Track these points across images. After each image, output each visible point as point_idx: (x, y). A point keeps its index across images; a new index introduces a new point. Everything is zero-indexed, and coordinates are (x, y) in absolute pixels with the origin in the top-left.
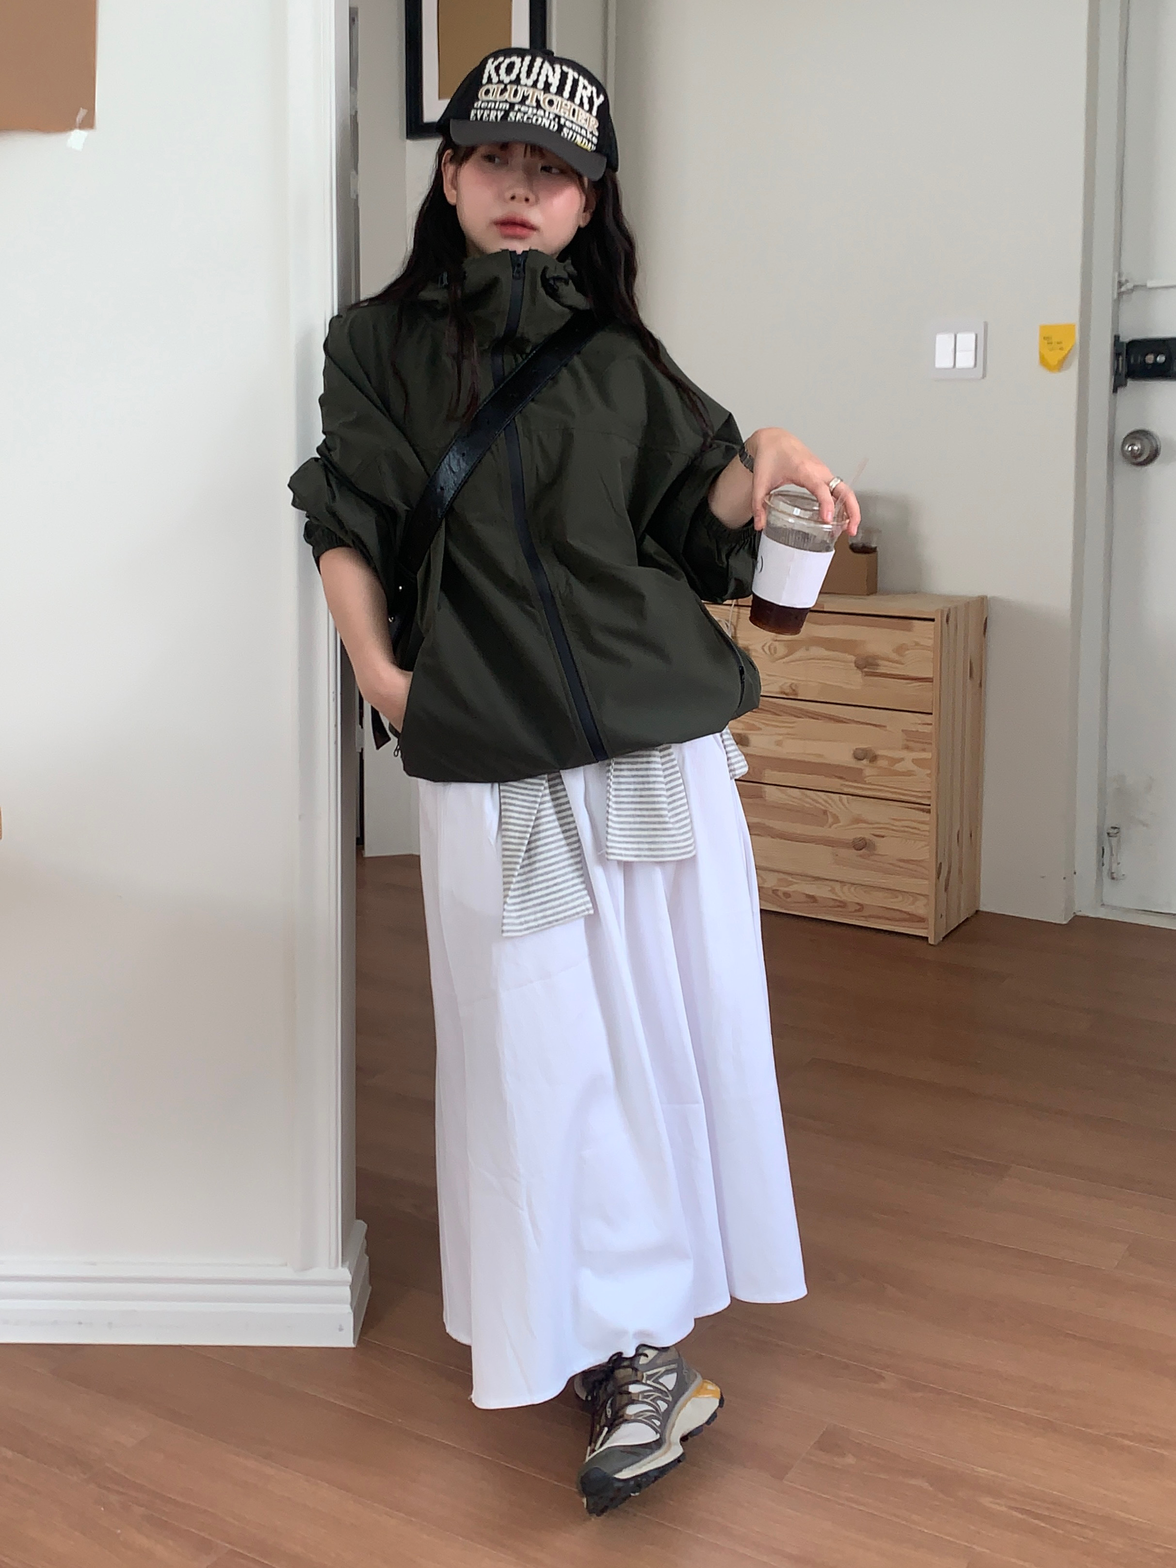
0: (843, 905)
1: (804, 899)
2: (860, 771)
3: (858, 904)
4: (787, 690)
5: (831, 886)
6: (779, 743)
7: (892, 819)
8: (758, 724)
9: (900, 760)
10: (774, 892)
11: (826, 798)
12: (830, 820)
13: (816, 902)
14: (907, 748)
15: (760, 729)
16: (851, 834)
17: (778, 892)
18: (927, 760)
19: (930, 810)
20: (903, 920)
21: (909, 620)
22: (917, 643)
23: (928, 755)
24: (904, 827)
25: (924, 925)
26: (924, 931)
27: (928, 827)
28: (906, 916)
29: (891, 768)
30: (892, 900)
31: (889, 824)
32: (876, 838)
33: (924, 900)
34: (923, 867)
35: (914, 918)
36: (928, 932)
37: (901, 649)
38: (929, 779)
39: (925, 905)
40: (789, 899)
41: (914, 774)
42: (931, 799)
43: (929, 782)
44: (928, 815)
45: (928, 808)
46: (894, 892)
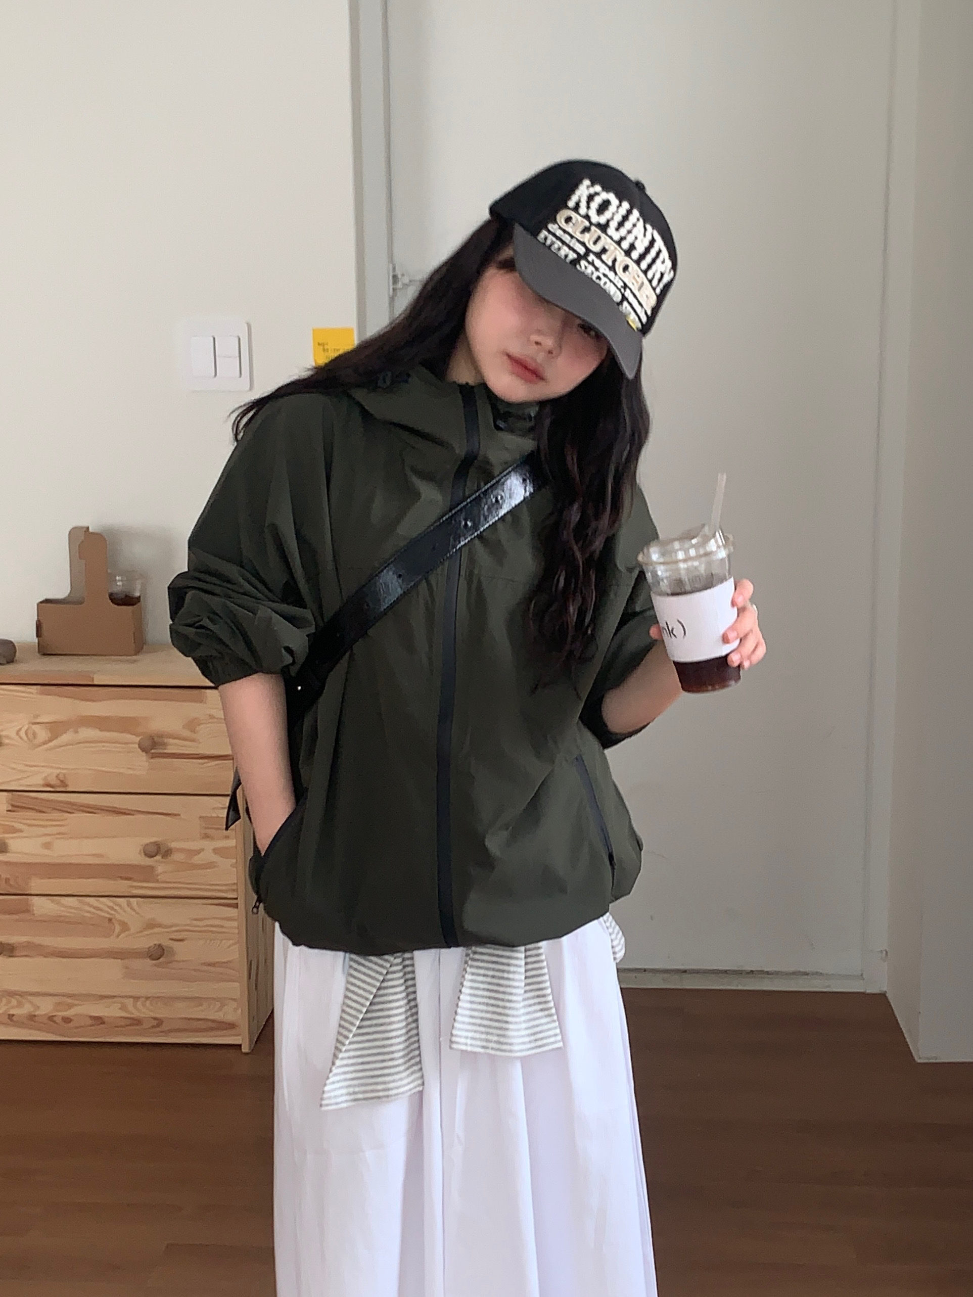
0: (136, 1022)
1: (90, 1022)
2: (152, 868)
4: (54, 781)
5: (122, 1003)
6: (47, 846)
7: (196, 920)
8: (18, 826)
9: (199, 852)
10: (51, 1018)
11: (111, 904)
12: (118, 928)
13: (103, 1023)
14: (206, 837)
15: (21, 831)
16: (146, 942)
17: (55, 1019)
18: (230, 848)
19: (237, 904)
20: (210, 1029)
21: (197, 690)
22: (212, 717)
23: (232, 843)
24: (208, 926)
25: (236, 1032)
26: (236, 1038)
27: (236, 924)
28: (213, 1024)
29: (189, 861)
30: (197, 1009)
31: (190, 925)
32: (175, 942)
33: (234, 1004)
34: (231, 968)
35: (223, 1026)
36: (242, 1039)
37: (192, 724)
38: (235, 870)
39: (235, 1010)
40: (71, 1025)
41: (216, 866)
42: (238, 891)
43: (235, 873)
44: (236, 910)
45: (235, 902)
46: (198, 1000)
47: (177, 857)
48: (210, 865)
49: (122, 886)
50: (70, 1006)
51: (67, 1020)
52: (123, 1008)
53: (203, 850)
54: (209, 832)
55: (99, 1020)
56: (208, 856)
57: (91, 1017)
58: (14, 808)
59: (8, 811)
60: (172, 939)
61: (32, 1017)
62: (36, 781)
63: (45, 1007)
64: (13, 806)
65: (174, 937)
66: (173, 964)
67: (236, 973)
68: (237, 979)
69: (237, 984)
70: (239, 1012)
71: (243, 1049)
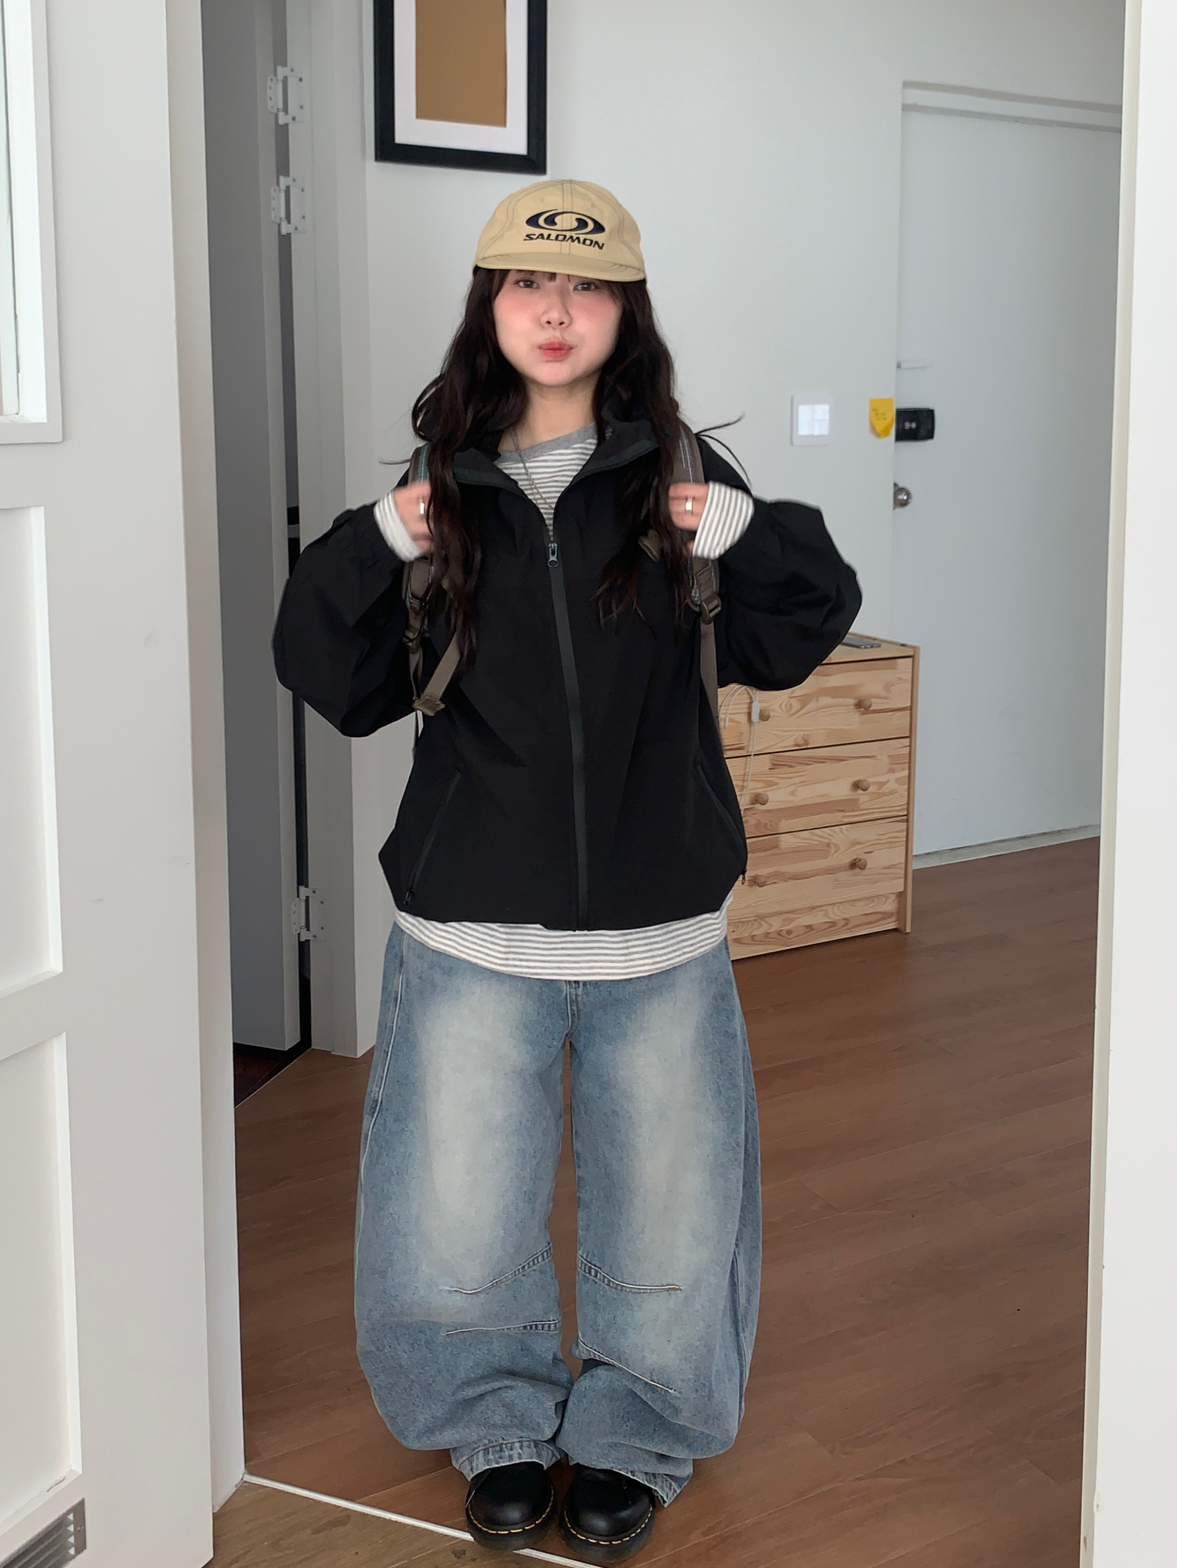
0: (833, 924)
1: (804, 931)
2: (856, 800)
3: (845, 919)
4: (800, 742)
5: (824, 910)
6: (793, 793)
7: (880, 835)
8: (775, 780)
9: (886, 783)
10: (779, 933)
11: (829, 832)
12: (833, 850)
13: (812, 930)
14: (892, 771)
15: (777, 784)
16: (847, 860)
17: (782, 932)
18: (905, 776)
19: (907, 819)
20: (879, 920)
21: (893, 660)
22: (900, 679)
23: (906, 773)
24: (889, 838)
25: (893, 919)
26: (894, 924)
27: (905, 834)
28: (880, 916)
29: (879, 791)
30: (870, 906)
31: (878, 840)
32: (867, 855)
33: (893, 897)
34: (900, 868)
35: (886, 915)
36: (899, 923)
37: (888, 686)
38: (906, 793)
39: (893, 901)
40: (792, 936)
41: (896, 792)
42: (908, 809)
43: (906, 795)
44: (905, 824)
45: (905, 817)
46: (871, 899)
47: (872, 789)
48: (892, 792)
49: (837, 817)
50: (794, 920)
51: (789, 932)
52: (826, 915)
53: (888, 781)
54: (893, 766)
55: (810, 927)
56: (892, 785)
57: (805, 926)
58: (775, 766)
59: (770, 769)
60: (865, 853)
61: (767, 935)
62: (789, 743)
63: (776, 924)
64: (773, 764)
65: (866, 851)
66: (865, 872)
67: (903, 872)
68: (903, 876)
69: (902, 880)
70: (895, 901)
71: (905, 930)
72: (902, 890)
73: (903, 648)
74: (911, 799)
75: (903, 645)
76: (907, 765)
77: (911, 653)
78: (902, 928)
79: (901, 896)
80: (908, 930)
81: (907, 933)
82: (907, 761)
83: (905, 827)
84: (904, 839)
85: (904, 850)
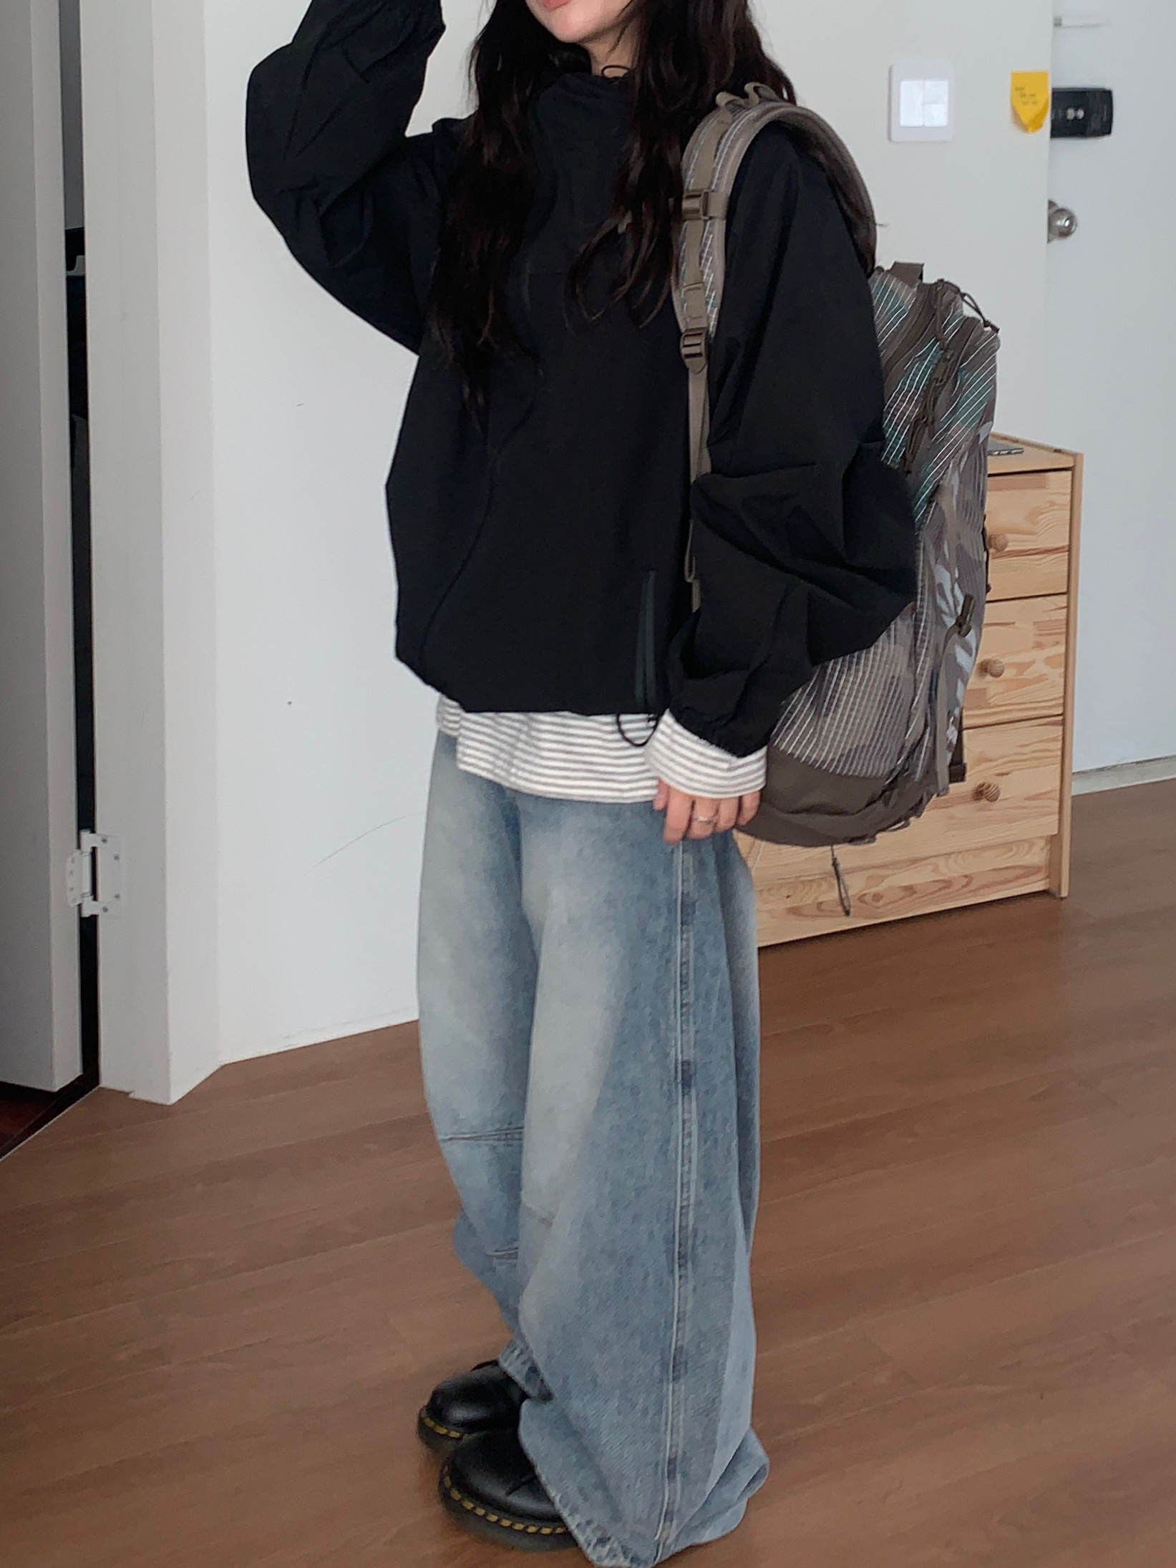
0: (947, 884)
1: (902, 894)
2: (984, 691)
3: (966, 876)
5: (934, 864)
7: (1021, 746)
9: (1029, 665)
10: (861, 899)
13: (915, 892)
14: (1039, 646)
17: (866, 898)
18: (1060, 655)
19: (1063, 720)
20: (1018, 878)
21: (1043, 474)
22: (1052, 504)
23: (1061, 649)
24: (1034, 752)
25: (1042, 875)
26: (1043, 882)
27: (1059, 745)
28: (1021, 872)
29: (1020, 677)
30: (1006, 856)
31: (1016, 754)
32: (1000, 778)
33: (1042, 843)
34: (1053, 799)
35: (1030, 871)
36: (1050, 882)
37: (1033, 515)
38: (1062, 680)
39: (1042, 849)
40: (881, 902)
41: (1047, 679)
42: (1064, 705)
43: (1062, 684)
44: (1061, 728)
45: (1061, 718)
46: (1008, 846)
47: (1008, 674)
48: (1040, 679)
50: (883, 878)
52: (935, 869)
53: (1034, 662)
54: (1041, 639)
55: (910, 890)
56: (1040, 668)
57: (900, 887)
60: (997, 774)
63: (856, 885)
65: (999, 772)
66: (996, 805)
67: (1057, 804)
68: (1057, 810)
69: (1056, 817)
70: (1045, 850)
71: (1060, 893)
72: (1056, 833)
73: (1057, 454)
74: (1069, 691)
75: (1057, 451)
76: (1063, 638)
77: (1071, 465)
78: (1054, 890)
79: (1054, 841)
80: (1064, 893)
81: (1062, 899)
82: (1064, 630)
83: (1061, 733)
84: (1059, 753)
85: (1059, 771)
